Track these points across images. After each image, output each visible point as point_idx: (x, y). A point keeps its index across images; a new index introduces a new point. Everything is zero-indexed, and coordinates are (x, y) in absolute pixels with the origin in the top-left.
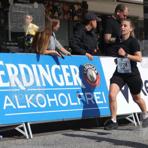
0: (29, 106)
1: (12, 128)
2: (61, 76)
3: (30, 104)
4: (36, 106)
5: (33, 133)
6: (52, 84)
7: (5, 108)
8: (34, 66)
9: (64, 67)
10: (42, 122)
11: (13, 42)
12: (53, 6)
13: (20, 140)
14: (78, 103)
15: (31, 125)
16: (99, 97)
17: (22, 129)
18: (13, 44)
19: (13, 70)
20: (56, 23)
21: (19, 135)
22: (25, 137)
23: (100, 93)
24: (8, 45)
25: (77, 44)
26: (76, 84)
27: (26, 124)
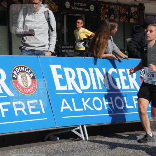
0: (85, 109)
1: (69, 131)
3: (86, 107)
4: (92, 109)
5: (89, 136)
7: (62, 111)
8: (91, 70)
9: (121, 71)
10: (98, 125)
11: (69, 45)
12: (109, 8)
13: (76, 142)
14: (134, 106)
15: (87, 128)
17: (79, 131)
18: (68, 47)
19: (70, 73)
20: (114, 27)
21: (76, 137)
22: (81, 139)
24: (63, 49)
25: (136, 48)
26: (132, 87)
27: (82, 126)
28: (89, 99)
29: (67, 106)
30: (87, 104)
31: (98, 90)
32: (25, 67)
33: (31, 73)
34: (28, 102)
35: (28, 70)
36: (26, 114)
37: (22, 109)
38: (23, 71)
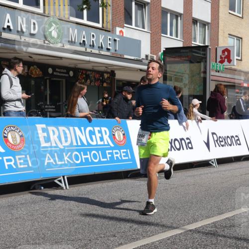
0: (66, 162)
1: (52, 181)
2: (94, 137)
3: (67, 160)
4: (72, 162)
5: (69, 184)
6: (86, 143)
7: (46, 164)
9: (97, 129)
10: (77, 175)
11: (51, 105)
13: (58, 190)
14: (107, 159)
15: (67, 178)
16: (125, 154)
17: (60, 181)
18: (50, 107)
19: (53, 132)
21: (57, 186)
22: (62, 188)
23: (125, 150)
24: (46, 108)
26: (106, 143)
27: (63, 177)
28: (69, 153)
29: (50, 160)
30: (68, 157)
31: (78, 146)
32: (14, 127)
33: (20, 131)
34: (17, 157)
35: (17, 129)
36: (14, 167)
37: (12, 163)
38: (13, 130)
